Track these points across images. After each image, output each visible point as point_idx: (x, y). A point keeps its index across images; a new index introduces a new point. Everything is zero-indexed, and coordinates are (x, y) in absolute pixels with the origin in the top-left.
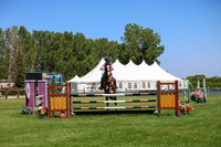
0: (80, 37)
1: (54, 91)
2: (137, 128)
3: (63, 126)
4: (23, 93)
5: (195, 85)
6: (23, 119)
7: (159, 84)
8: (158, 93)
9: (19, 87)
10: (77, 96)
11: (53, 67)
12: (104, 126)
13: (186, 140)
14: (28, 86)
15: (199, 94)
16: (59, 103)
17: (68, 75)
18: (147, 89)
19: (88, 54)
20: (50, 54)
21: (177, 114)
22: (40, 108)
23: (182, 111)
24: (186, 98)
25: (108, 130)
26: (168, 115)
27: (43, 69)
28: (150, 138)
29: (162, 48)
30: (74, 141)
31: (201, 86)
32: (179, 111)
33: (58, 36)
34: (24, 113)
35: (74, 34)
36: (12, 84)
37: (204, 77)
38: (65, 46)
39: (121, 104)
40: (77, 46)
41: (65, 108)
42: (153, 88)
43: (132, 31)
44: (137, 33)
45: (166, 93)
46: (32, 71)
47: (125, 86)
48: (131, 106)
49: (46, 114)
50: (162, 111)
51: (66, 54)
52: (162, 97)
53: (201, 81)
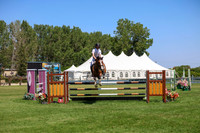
0: (77, 31)
1: (53, 79)
2: (128, 113)
3: (61, 111)
4: (25, 81)
5: (181, 75)
6: (25, 104)
7: (148, 73)
8: (147, 81)
9: (22, 75)
10: (73, 83)
11: (52, 57)
12: (98, 111)
13: (171, 124)
14: (29, 74)
15: (185, 82)
16: (57, 90)
17: (66, 64)
18: (137, 77)
19: (84, 46)
20: (49, 46)
21: (164, 101)
22: (41, 94)
23: (169, 98)
24: (172, 86)
25: (102, 114)
26: (156, 101)
27: (43, 59)
28: (139, 122)
29: (151, 41)
30: (71, 124)
31: (186, 76)
32: (166, 98)
33: (57, 30)
34: (26, 99)
35: (72, 28)
36: (15, 73)
37: (188, 67)
38: (63, 38)
39: (114, 91)
40: (74, 39)
41: (62, 94)
42: (143, 77)
43: (124, 26)
44: (128, 27)
45: (154, 81)
46: (33, 61)
47: (117, 75)
48: (123, 93)
49: (46, 100)
50: (151, 98)
51: (63, 46)
52: (151, 85)
53: (186, 71)
